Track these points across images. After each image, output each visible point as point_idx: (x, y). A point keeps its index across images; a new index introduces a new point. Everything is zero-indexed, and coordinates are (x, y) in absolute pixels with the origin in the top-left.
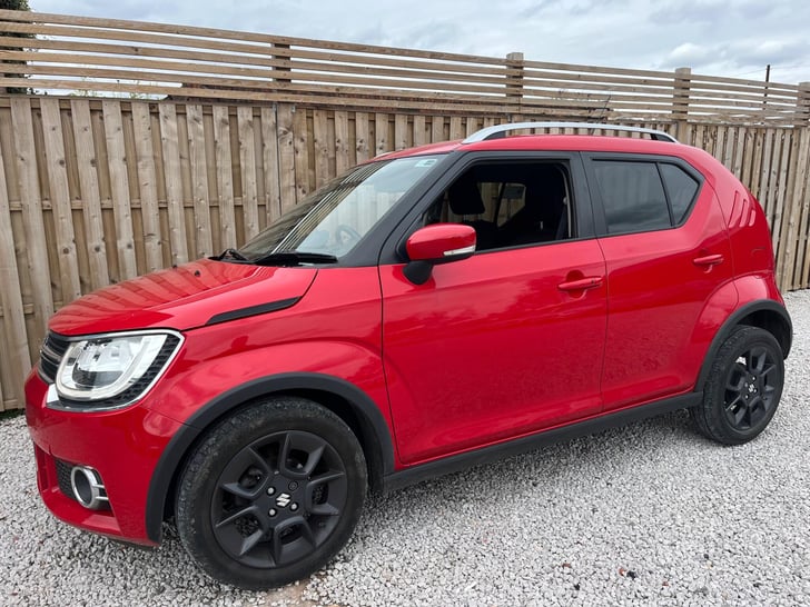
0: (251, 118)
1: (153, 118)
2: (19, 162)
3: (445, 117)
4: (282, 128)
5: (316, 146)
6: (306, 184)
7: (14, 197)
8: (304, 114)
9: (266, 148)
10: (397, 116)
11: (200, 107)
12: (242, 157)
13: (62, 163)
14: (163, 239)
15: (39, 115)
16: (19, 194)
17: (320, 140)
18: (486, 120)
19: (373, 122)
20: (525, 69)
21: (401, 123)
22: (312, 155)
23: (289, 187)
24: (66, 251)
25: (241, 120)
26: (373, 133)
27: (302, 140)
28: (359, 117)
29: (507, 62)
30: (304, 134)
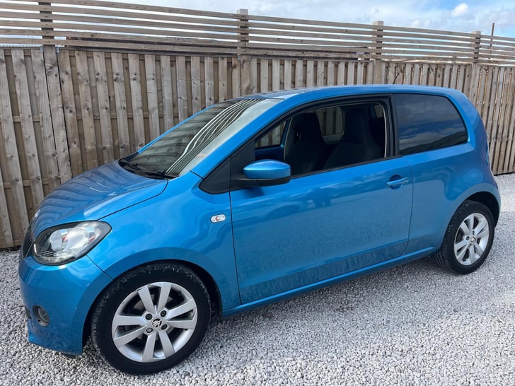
0: (23, 58)
3: (186, 57)
5: (79, 77)
6: (72, 105)
8: (67, 54)
9: (38, 78)
10: (146, 56)
12: (17, 86)
17: (82, 74)
18: (220, 59)
19: (126, 60)
20: (249, 21)
21: (150, 62)
22: (76, 84)
23: (58, 108)
25: (15, 60)
26: (127, 68)
27: (67, 73)
28: (114, 56)
29: (234, 16)
30: (68, 69)
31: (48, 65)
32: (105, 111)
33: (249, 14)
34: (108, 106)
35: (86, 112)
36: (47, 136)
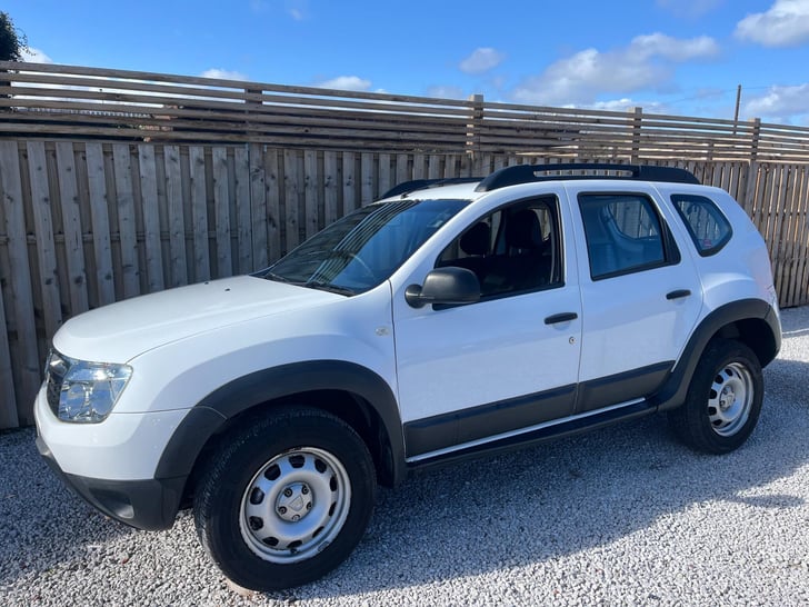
0: (225, 158)
1: (133, 158)
2: (6, 200)
3: (408, 155)
5: (287, 182)
6: (277, 218)
8: (276, 153)
9: (239, 186)
10: (363, 155)
11: (177, 148)
12: (216, 194)
13: (46, 200)
14: (140, 270)
15: (26, 157)
16: (5, 230)
17: (290, 178)
18: (447, 157)
19: (340, 160)
20: (485, 110)
21: (367, 161)
22: (282, 191)
23: (260, 221)
24: (49, 282)
25: (215, 160)
26: (340, 170)
27: (273, 177)
28: (327, 154)
29: (468, 104)
30: (275, 171)
31: (254, 167)
32: (312, 224)
33: (485, 100)
34: (316, 218)
35: (292, 225)
36: (245, 255)
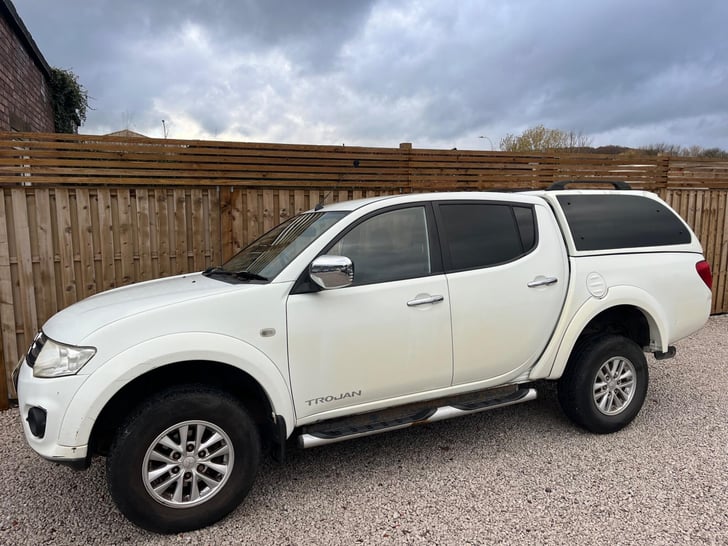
0: (200, 197)
1: (133, 199)
2: (40, 231)
3: (349, 192)
4: (223, 203)
5: (249, 214)
6: (240, 241)
7: (36, 253)
8: (240, 193)
9: (211, 216)
10: (311, 192)
11: (165, 191)
13: (68, 230)
15: (54, 199)
16: (38, 251)
17: (252, 210)
19: (292, 196)
21: (314, 196)
22: (245, 221)
24: (69, 289)
25: (193, 198)
26: (293, 204)
27: (238, 211)
28: (282, 193)
30: (240, 206)
33: (413, 147)
